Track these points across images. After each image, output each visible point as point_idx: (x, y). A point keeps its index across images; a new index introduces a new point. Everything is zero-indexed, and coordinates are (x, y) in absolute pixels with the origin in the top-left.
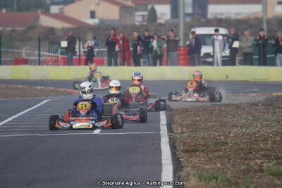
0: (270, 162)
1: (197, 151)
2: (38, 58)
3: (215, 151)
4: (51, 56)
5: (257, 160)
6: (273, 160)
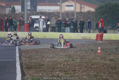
0: (62, 73)
1: (32, 68)
3: (39, 68)
5: (57, 72)
6: (63, 72)
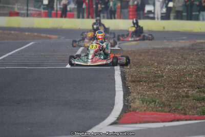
0: (194, 90)
1: (141, 81)
2: (26, 12)
3: (154, 82)
4: (36, 11)
5: (185, 89)
6: (196, 88)
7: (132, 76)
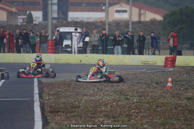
0: (108, 120)
1: (59, 112)
3: (71, 112)
5: (100, 119)
6: (111, 118)
7: (51, 107)
